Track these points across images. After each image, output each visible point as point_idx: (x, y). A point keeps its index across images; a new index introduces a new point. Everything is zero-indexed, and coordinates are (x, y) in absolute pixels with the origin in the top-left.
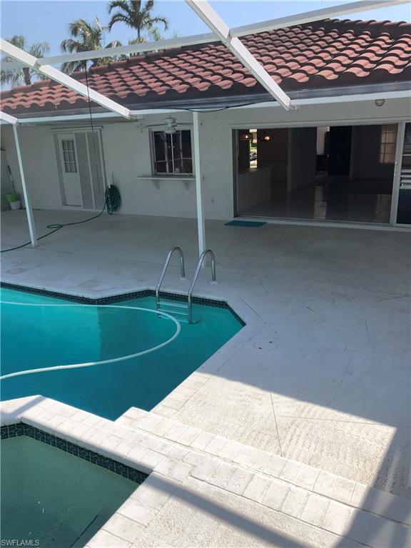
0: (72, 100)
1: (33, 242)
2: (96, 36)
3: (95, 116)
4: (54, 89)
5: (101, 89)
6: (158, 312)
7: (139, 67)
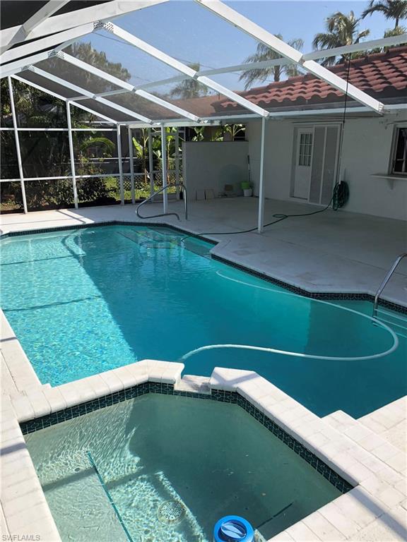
0: (324, 94)
1: (259, 229)
2: (350, 28)
3: (349, 110)
4: (306, 84)
5: (355, 82)
6: (374, 319)
7: (400, 58)
